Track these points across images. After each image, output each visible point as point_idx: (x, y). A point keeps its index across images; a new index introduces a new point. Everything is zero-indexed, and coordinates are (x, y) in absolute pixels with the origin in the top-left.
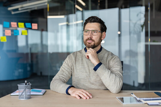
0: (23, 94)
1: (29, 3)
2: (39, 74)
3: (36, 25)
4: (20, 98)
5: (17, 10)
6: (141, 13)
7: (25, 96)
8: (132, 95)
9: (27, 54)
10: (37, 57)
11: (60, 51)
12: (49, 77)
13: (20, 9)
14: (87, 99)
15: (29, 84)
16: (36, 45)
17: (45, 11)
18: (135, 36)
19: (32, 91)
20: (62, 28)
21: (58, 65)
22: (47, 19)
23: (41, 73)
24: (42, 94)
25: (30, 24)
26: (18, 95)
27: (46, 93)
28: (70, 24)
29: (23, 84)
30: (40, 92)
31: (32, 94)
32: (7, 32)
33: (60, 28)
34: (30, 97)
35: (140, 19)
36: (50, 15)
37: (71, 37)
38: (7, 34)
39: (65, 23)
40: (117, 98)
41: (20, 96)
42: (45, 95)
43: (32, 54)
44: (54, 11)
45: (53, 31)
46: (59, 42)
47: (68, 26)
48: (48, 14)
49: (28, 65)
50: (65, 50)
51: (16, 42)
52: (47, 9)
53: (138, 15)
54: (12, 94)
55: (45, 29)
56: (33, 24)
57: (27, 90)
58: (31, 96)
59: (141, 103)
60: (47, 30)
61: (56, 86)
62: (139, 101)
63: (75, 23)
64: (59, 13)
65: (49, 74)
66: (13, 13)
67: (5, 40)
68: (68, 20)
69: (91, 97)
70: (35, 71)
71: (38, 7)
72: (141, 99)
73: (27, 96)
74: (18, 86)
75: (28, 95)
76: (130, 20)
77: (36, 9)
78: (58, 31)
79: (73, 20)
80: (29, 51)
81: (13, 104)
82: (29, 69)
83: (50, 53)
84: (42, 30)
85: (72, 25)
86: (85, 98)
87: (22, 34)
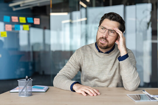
0: (24, 90)
2: (41, 73)
3: (38, 19)
4: (20, 95)
5: (19, 6)
6: (147, 10)
7: (25, 92)
8: (143, 92)
9: (29, 52)
10: (39, 56)
11: (63, 49)
12: (51, 76)
13: (21, 5)
14: (94, 95)
15: (30, 80)
16: (38, 44)
17: (48, 8)
18: (141, 34)
19: (33, 88)
20: (65, 26)
21: (60, 63)
22: (49, 16)
23: (43, 72)
24: (44, 91)
25: (31, 19)
26: (18, 92)
27: (48, 90)
28: (74, 21)
29: (24, 79)
30: (42, 88)
31: (33, 90)
32: (7, 27)
33: (63, 26)
34: (31, 94)
35: (146, 17)
36: (53, 12)
37: (74, 36)
38: (7, 29)
39: (68, 21)
40: (127, 95)
41: (20, 93)
42: (47, 92)
43: (34, 53)
44: (57, 8)
45: (56, 30)
46: (62, 41)
47: (71, 23)
48: (51, 11)
49: (30, 64)
50: (68, 49)
51: (18, 40)
52: (49, 6)
53: (143, 12)
54: (11, 91)
55: (48, 27)
56: (35, 19)
57: (28, 87)
58: (33, 93)
59: (155, 100)
60: (49, 29)
61: (60, 81)
62: (153, 99)
63: (79, 20)
64: (62, 10)
65: (52, 73)
66: (14, 9)
67: (5, 36)
68: (71, 18)
69: (99, 94)
70: (37, 70)
71: (40, 3)
72: (155, 96)
73: (27, 93)
74: (18, 82)
75: (29, 92)
76: (136, 18)
77: (38, 5)
78: (61, 30)
79: (77, 18)
80: (31, 50)
81: (12, 102)
82: (31, 68)
83: (52, 51)
84: (45, 28)
85: (76, 23)
86: (92, 95)
87: (23, 29)
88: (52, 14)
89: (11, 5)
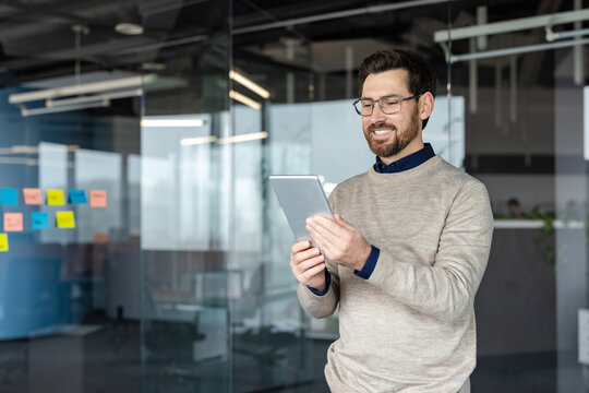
1: (83, 82)
2: (113, 314)
5: (41, 103)
13: (49, 103)
23: (120, 310)
28: (224, 141)
32: (9, 220)
38: (10, 225)
39: (205, 140)
43: (89, 248)
48: (143, 111)
66: (25, 113)
70: (99, 300)
82: (76, 292)
87: (56, 225)
88: (147, 123)
89: (15, 99)
